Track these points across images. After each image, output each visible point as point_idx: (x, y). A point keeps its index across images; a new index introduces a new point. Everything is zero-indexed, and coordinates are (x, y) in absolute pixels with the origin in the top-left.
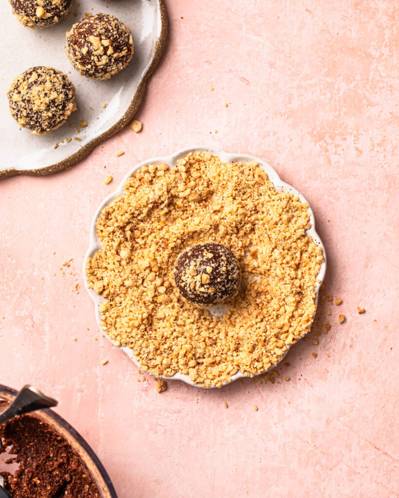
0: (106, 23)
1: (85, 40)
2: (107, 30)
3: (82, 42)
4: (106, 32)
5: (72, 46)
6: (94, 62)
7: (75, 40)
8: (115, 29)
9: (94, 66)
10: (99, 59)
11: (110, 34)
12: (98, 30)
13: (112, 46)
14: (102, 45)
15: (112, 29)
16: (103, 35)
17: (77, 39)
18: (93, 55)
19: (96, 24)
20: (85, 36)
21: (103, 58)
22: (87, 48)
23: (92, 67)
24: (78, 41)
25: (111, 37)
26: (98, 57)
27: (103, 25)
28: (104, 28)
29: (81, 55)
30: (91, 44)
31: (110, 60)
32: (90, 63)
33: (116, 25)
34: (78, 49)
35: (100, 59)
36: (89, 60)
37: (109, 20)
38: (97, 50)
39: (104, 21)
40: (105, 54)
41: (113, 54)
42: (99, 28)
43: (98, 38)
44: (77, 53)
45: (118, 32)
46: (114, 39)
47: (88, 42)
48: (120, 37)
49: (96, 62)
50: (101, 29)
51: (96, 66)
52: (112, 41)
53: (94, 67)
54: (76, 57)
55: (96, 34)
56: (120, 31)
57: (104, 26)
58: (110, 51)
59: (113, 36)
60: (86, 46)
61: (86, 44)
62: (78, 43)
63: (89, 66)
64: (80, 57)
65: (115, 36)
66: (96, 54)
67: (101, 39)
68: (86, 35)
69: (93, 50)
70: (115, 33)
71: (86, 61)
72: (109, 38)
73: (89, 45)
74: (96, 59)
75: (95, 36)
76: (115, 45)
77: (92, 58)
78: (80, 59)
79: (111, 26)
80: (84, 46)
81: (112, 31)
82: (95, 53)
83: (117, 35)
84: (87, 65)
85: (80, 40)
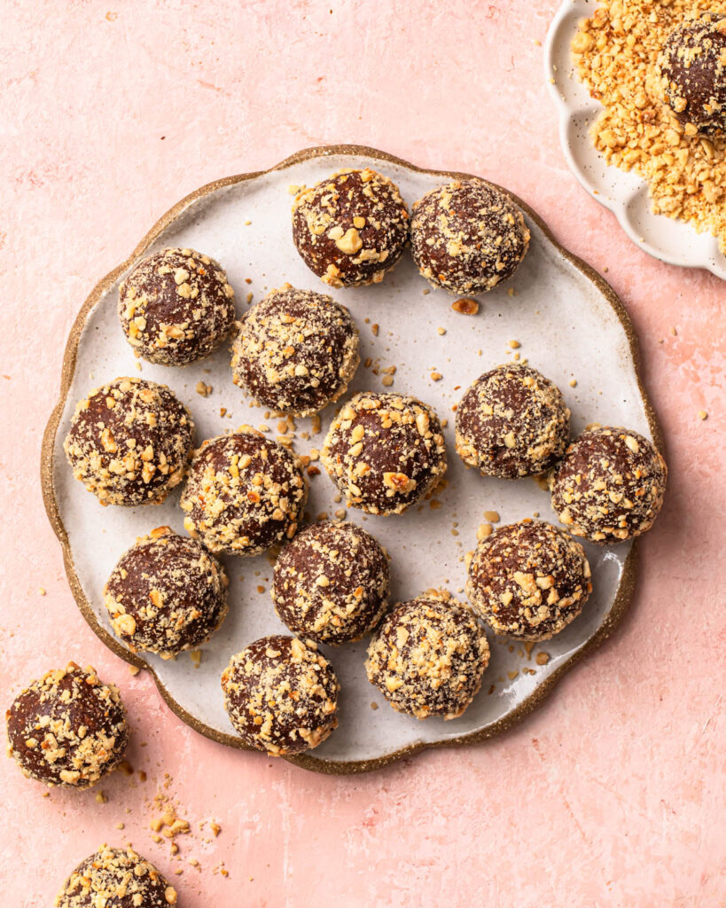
0: (542, 545)
1: (506, 578)
2: (546, 559)
3: (501, 582)
4: (543, 562)
5: (481, 588)
6: (525, 618)
7: (487, 578)
8: (559, 556)
9: (524, 624)
10: (532, 612)
11: (551, 566)
12: (529, 560)
13: (555, 587)
14: (538, 588)
15: (555, 556)
16: (538, 569)
17: (490, 576)
18: (523, 606)
19: (525, 548)
20: (505, 572)
21: (539, 610)
22: (511, 595)
23: (520, 627)
24: (492, 580)
25: (552, 570)
26: (531, 609)
27: (537, 549)
28: (540, 555)
29: (498, 605)
30: (518, 587)
31: (553, 613)
32: (517, 620)
33: (560, 546)
34: (493, 595)
35: (536, 613)
36: (515, 615)
37: (548, 539)
38: (529, 597)
39: (538, 541)
40: (544, 602)
41: (557, 602)
42: (531, 556)
43: (530, 576)
44: (491, 602)
45: (565, 560)
46: (558, 574)
47: (512, 583)
48: (568, 569)
49: (528, 619)
50: (535, 558)
51: (527, 624)
52: (556, 579)
53: (523, 627)
54: (488, 609)
55: (525, 569)
56: (568, 557)
57: (540, 551)
58: (552, 598)
59: (557, 569)
60: (507, 590)
61: (508, 587)
62: (492, 583)
63: (515, 625)
64: (498, 609)
65: (560, 569)
66: (529, 604)
67: (535, 577)
68: (508, 570)
69: (522, 598)
70: (560, 562)
71: (509, 616)
72: (550, 573)
73: (514, 588)
74: (527, 613)
75: (524, 572)
76: (561, 585)
77: (521, 611)
78: (498, 613)
79: (551, 550)
80: (504, 590)
81: (554, 560)
82: (525, 603)
83: (564, 567)
84: (512, 624)
85: (497, 579)
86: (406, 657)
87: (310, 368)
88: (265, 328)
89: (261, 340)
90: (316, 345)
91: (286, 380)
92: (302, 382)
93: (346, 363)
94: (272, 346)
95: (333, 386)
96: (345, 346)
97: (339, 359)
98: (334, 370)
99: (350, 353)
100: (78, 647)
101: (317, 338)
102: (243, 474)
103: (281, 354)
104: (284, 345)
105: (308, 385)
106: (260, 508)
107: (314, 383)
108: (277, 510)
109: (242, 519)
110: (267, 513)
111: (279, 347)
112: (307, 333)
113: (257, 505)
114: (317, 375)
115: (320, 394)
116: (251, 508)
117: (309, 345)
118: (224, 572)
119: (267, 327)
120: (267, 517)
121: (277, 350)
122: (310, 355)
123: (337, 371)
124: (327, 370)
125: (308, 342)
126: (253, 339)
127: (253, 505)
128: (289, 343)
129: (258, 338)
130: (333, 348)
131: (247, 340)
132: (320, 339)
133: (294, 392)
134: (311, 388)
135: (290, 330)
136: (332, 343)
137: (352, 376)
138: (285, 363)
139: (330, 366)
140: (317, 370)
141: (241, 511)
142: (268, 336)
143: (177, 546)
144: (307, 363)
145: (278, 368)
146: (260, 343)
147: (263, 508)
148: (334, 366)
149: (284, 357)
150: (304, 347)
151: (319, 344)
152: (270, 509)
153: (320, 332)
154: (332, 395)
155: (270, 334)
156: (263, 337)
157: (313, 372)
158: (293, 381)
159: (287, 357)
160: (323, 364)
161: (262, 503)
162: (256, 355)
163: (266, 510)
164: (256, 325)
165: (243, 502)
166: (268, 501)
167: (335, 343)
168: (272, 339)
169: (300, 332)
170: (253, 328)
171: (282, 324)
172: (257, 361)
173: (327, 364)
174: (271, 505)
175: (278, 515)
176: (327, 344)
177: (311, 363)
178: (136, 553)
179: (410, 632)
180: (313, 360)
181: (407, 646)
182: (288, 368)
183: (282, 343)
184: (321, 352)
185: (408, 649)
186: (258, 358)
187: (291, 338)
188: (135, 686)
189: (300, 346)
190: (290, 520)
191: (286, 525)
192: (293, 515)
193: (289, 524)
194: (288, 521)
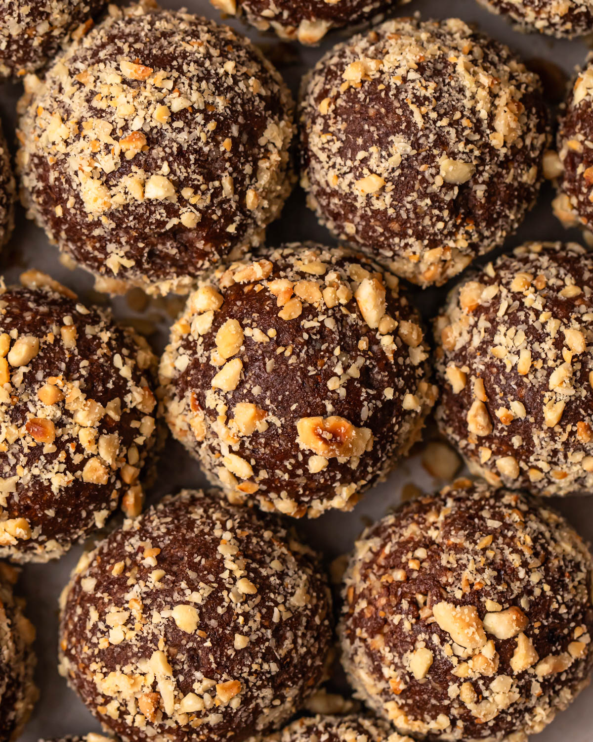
87: (179, 185)
88: (86, 90)
89: (76, 115)
90: (197, 132)
91: (126, 206)
92: (160, 214)
93: (264, 179)
94: (98, 130)
95: (231, 229)
96: (262, 141)
97: (248, 169)
98: (235, 191)
99: (275, 157)
101: (199, 118)
102: (18, 379)
103: (117, 147)
104: (125, 128)
105: (174, 221)
106: (54, 455)
107: (188, 218)
108: (92, 463)
109: (15, 479)
110: (71, 467)
111: (113, 132)
112: (178, 104)
113: (49, 448)
114: (193, 201)
115: (200, 245)
116: (35, 454)
117: (180, 130)
119: (89, 87)
120: (70, 477)
121: (110, 140)
122: (181, 154)
123: (242, 195)
124: (218, 191)
125: (179, 124)
126: (58, 113)
127: (40, 447)
128: (136, 125)
129: (68, 112)
130: (235, 142)
131: (45, 114)
132: (207, 119)
133: (143, 237)
134: (179, 229)
135: (139, 94)
136: (235, 130)
137: (274, 209)
138: (124, 167)
139: (227, 185)
140: (196, 188)
141: (12, 460)
142: (91, 108)
144: (172, 172)
145: (108, 180)
146: (71, 123)
147: (62, 456)
148: (235, 182)
149: (122, 154)
150: (169, 135)
151: (202, 132)
152: (77, 459)
153: (207, 104)
154: (230, 250)
155: (96, 103)
156: (79, 108)
157: (187, 193)
158: (141, 210)
159: (129, 156)
160: (210, 177)
161: (59, 444)
162: (61, 148)
163: (68, 460)
164: (66, 82)
165: (17, 441)
167: (240, 133)
168: (99, 113)
169: (162, 102)
170: (61, 90)
171: (124, 82)
172: (64, 161)
173: (219, 178)
174: (79, 449)
175: (94, 473)
176: (222, 129)
177: (182, 172)
180: (187, 166)
182: (130, 183)
183: (121, 123)
184: (206, 149)
186: (67, 155)
187: (142, 113)
189: (161, 134)
190: (124, 484)
191: (114, 495)
192: (129, 474)
193: (122, 494)
194: (118, 485)
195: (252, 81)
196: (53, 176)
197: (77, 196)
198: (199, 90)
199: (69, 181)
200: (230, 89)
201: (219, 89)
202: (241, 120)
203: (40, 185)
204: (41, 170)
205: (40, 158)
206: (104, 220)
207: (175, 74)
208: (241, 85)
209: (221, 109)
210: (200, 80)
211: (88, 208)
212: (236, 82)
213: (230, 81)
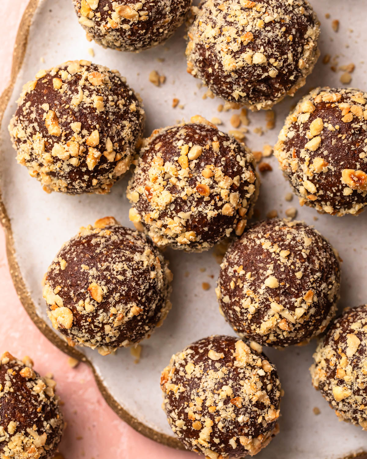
86: (356, 366)
87: (268, 57)
88: (223, 13)
89: (218, 26)
90: (277, 32)
91: (243, 68)
92: (259, 71)
93: (307, 54)
94: (231, 32)
95: (292, 78)
96: (306, 36)
97: (300, 49)
98: (294, 60)
99: (311, 44)
100: (17, 335)
101: (278, 25)
102: (193, 166)
103: (239, 40)
104: (243, 31)
105: (266, 74)
106: (209, 202)
107: (272, 73)
108: (227, 205)
109: (190, 213)
110: (216, 208)
111: (237, 32)
112: (268, 19)
113: (206, 198)
114: (275, 65)
115: (277, 86)
116: (200, 201)
117: (269, 31)
118: (169, 267)
119: (225, 11)
120: (216, 212)
121: (236, 36)
122: (269, 43)
123: (297, 62)
124: (286, 60)
125: (268, 28)
126: (210, 24)
127: (202, 198)
128: (249, 28)
129: (215, 23)
130: (294, 37)
131: (203, 25)
132: (281, 26)
133: (251, 82)
134: (268, 78)
135: (249, 15)
136: (294, 31)
137: (311, 68)
138: (242, 50)
139: (290, 55)
140: (276, 59)
141: (189, 204)
142: (226, 21)
143: (121, 238)
144: (265, 51)
145: (235, 55)
146: (217, 28)
147: (213, 202)
148: (294, 55)
149: (242, 43)
150: (264, 33)
151: (279, 32)
152: (219, 204)
153: (281, 19)
154: (290, 88)
155: (228, 19)
156: (220, 22)
157: (272, 61)
158: (250, 69)
159: (245, 44)
160: (283, 53)
161: (212, 196)
162: (212, 40)
163: (215, 204)
165: (192, 195)
166: (218, 194)
167: (296, 32)
168: (230, 24)
169: (260, 18)
170: (211, 13)
171: (241, 9)
172: (213, 47)
173: (287, 54)
174: (221, 199)
175: (227, 210)
176: (288, 32)
177: (270, 51)
178: (76, 243)
179: (361, 340)
180: (272, 48)
181: (357, 354)
182: (245, 56)
183: (241, 28)
184: (281, 40)
185: (358, 358)
186: (215, 43)
187: (251, 24)
188: (73, 378)
189: (260, 32)
190: (240, 216)
191: (235, 221)
192: (243, 211)
193: (239, 221)
194: (237, 217)
195: (301, 8)
196: (207, 53)
197: (220, 63)
198: (277, 12)
199: (216, 56)
200: (291, 12)
201: (286, 12)
202: (296, 26)
203: (201, 58)
204: (201, 51)
205: (201, 45)
206: (232, 74)
207: (266, 5)
208: (296, 10)
209: (287, 21)
210: (277, 8)
211: (225, 69)
212: (293, 9)
213: (291, 8)
